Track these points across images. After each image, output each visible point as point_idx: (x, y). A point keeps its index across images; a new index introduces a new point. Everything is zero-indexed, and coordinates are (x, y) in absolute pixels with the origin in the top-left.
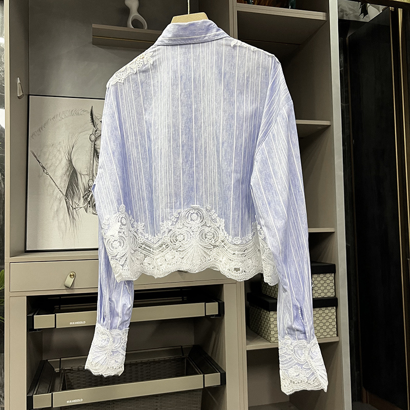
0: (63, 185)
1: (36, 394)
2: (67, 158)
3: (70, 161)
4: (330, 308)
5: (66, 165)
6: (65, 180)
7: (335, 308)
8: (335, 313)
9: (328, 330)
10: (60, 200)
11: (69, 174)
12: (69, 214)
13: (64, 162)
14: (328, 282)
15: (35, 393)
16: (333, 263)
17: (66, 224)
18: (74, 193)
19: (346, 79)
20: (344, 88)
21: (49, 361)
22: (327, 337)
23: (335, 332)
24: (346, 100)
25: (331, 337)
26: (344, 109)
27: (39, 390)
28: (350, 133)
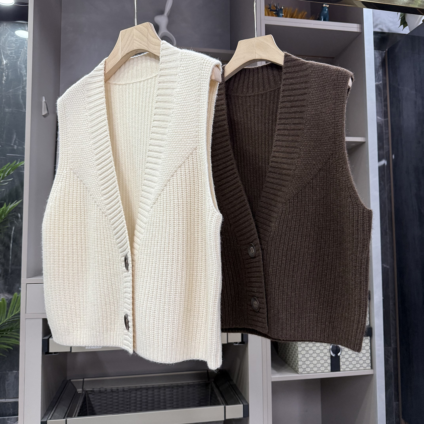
1: (50, 419)
7: (369, 338)
8: (369, 344)
9: (361, 362)
19: (385, 93)
20: (383, 103)
21: (72, 380)
22: (360, 369)
23: (369, 364)
24: (385, 115)
25: (364, 370)
26: (383, 124)
27: (55, 414)
28: (389, 148)
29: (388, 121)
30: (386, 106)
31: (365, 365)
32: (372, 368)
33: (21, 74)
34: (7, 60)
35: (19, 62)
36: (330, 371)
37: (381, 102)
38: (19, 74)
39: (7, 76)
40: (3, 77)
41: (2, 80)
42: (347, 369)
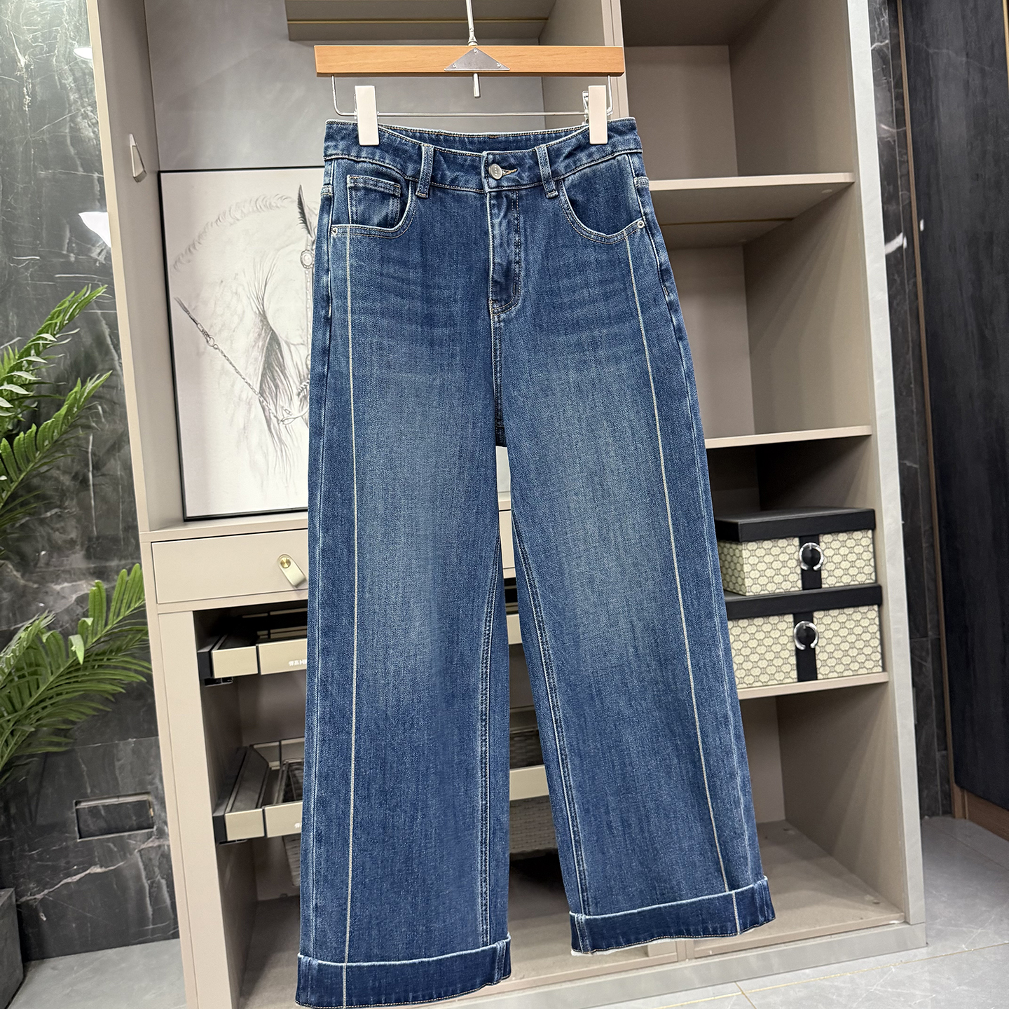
0: (251, 369)
1: (231, 811)
2: (255, 309)
3: (263, 317)
4: (864, 609)
5: (255, 325)
6: (256, 359)
7: (876, 607)
8: (877, 619)
9: (861, 658)
10: (250, 404)
11: (263, 346)
12: (271, 432)
13: (251, 319)
14: (858, 549)
15: (228, 809)
16: (869, 507)
17: (266, 455)
18: (277, 387)
19: (897, 67)
20: (893, 90)
21: (255, 747)
22: (859, 673)
23: (878, 661)
24: (900, 122)
25: (868, 674)
26: (894, 141)
27: (237, 804)
28: (910, 198)
29: (905, 132)
30: (900, 97)
31: (869, 664)
32: (884, 669)
33: (63, 87)
34: (26, 57)
35: (54, 60)
36: (796, 680)
37: (890, 90)
38: (59, 87)
39: (33, 95)
40: (24, 97)
41: (23, 104)
42: (831, 675)
